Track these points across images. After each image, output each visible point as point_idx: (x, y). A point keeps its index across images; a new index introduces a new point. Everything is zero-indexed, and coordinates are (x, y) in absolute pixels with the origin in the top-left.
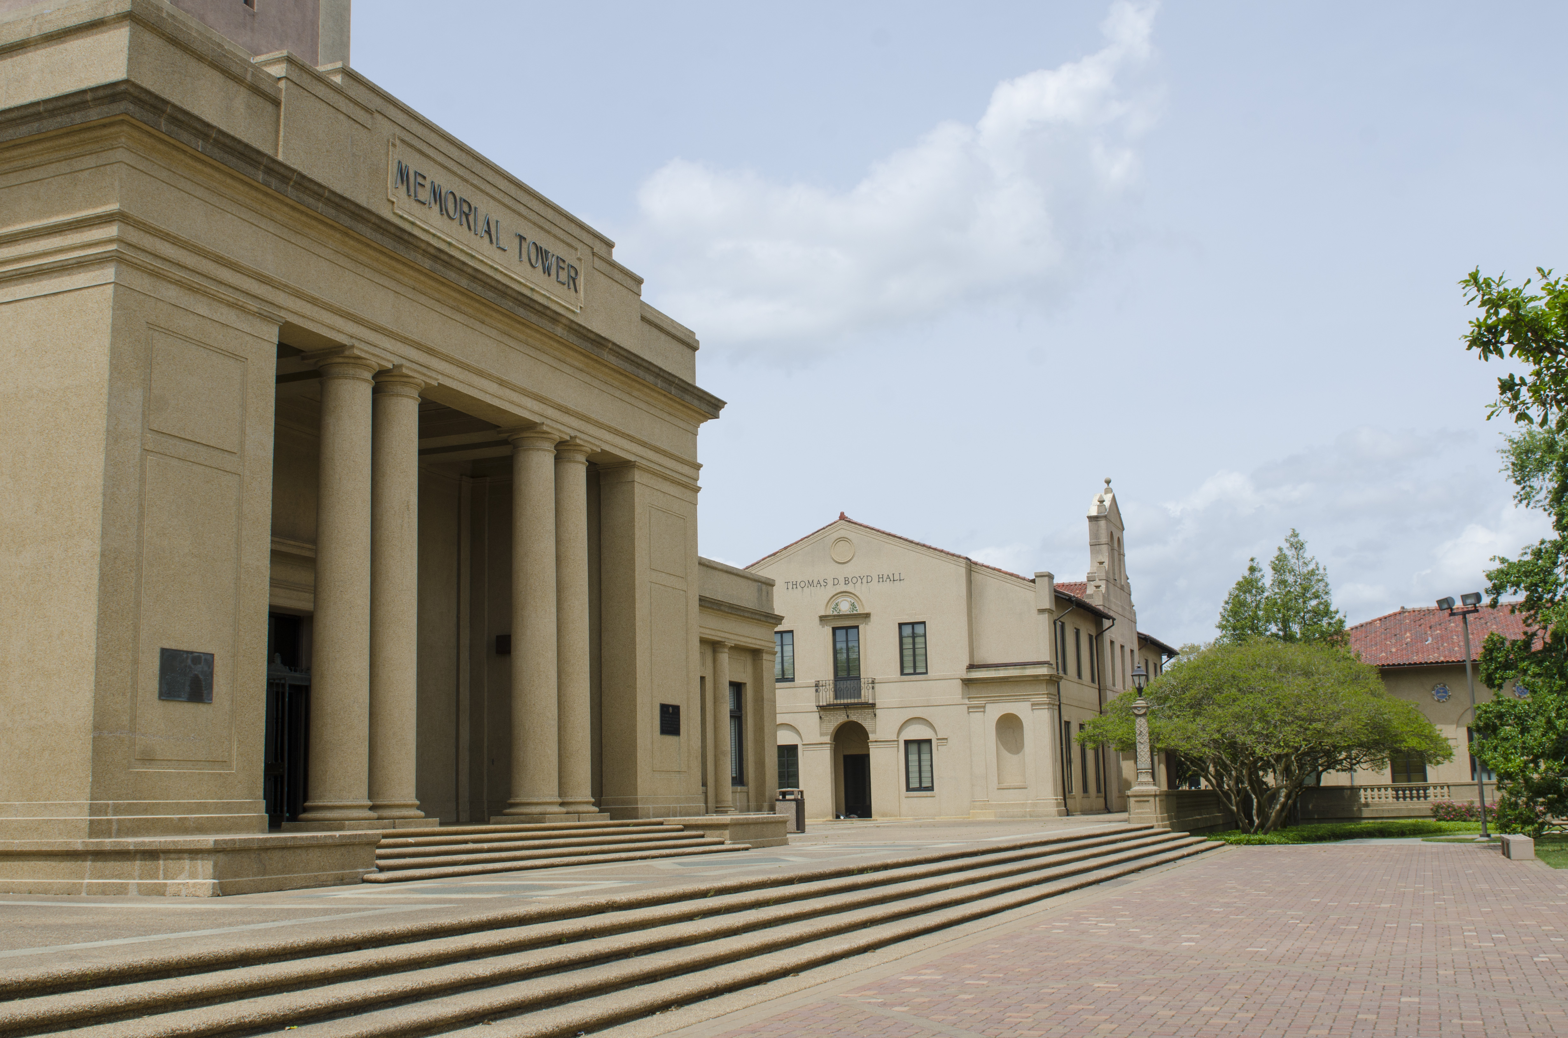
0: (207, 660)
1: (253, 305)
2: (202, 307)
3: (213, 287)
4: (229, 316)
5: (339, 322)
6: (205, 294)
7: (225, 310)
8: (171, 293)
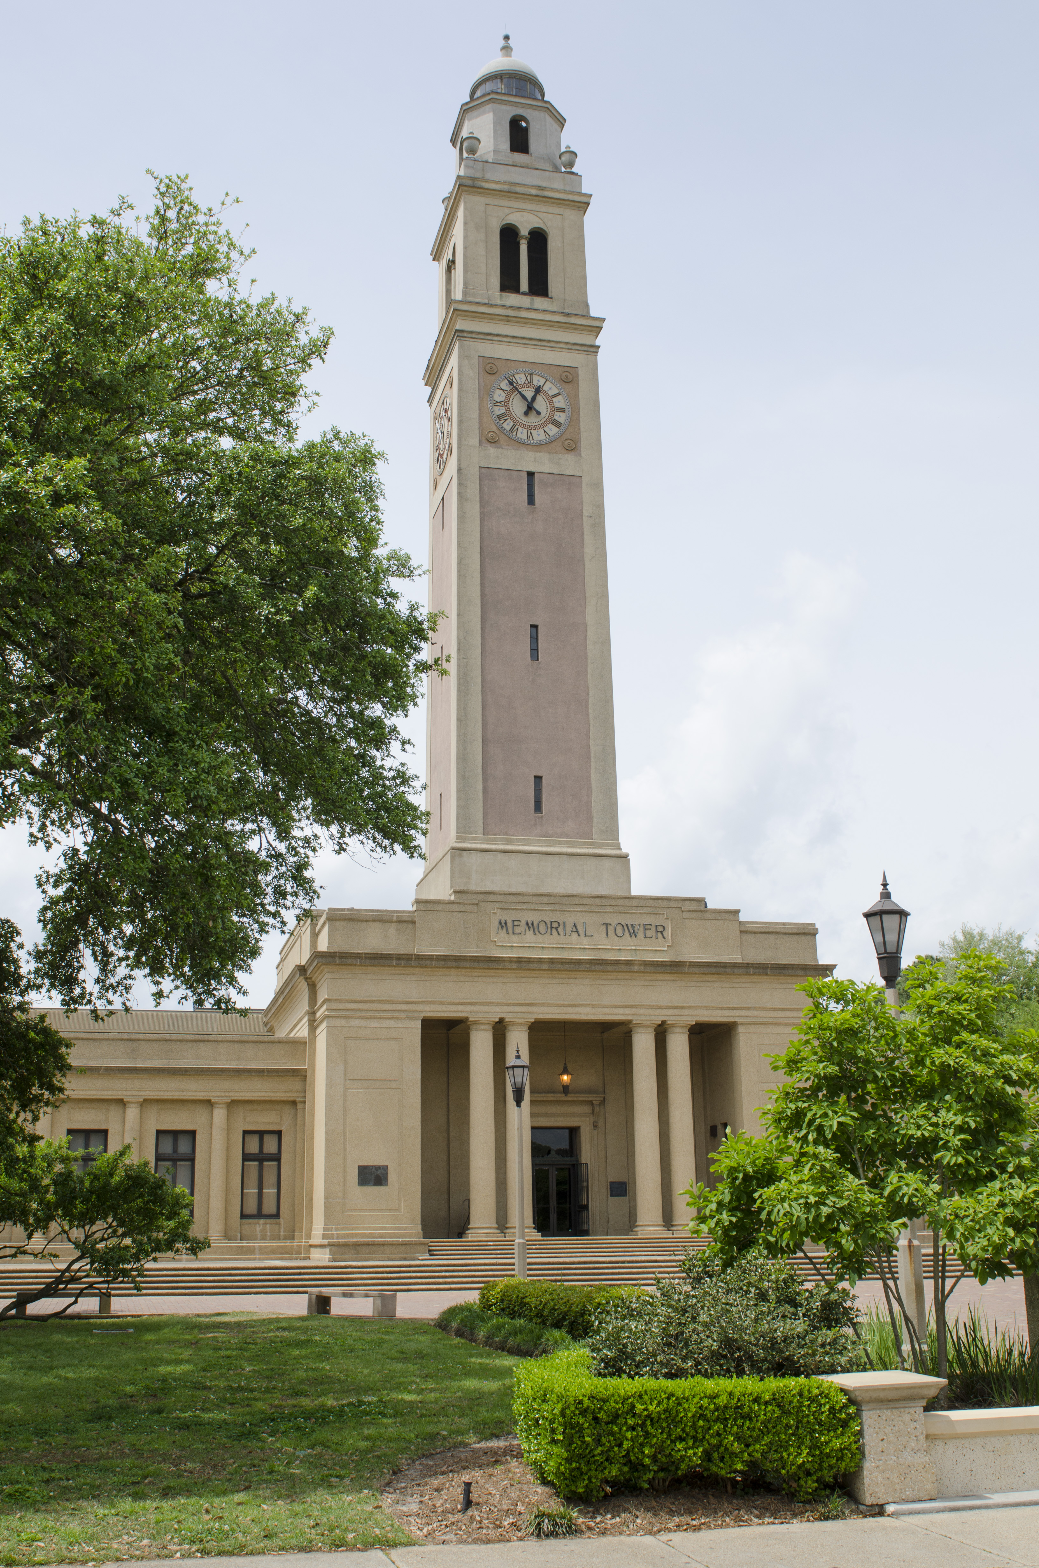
0: (385, 1168)
1: (403, 1015)
2: (374, 1024)
3: (377, 1014)
4: (392, 1023)
5: (461, 1008)
6: (375, 1018)
7: (388, 1022)
8: (357, 1022)
